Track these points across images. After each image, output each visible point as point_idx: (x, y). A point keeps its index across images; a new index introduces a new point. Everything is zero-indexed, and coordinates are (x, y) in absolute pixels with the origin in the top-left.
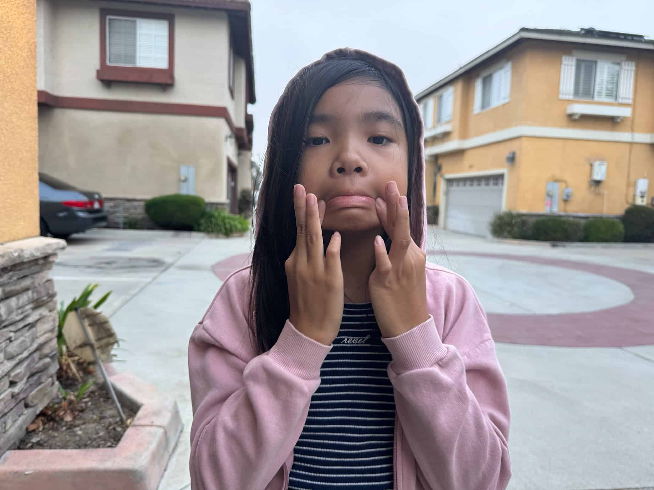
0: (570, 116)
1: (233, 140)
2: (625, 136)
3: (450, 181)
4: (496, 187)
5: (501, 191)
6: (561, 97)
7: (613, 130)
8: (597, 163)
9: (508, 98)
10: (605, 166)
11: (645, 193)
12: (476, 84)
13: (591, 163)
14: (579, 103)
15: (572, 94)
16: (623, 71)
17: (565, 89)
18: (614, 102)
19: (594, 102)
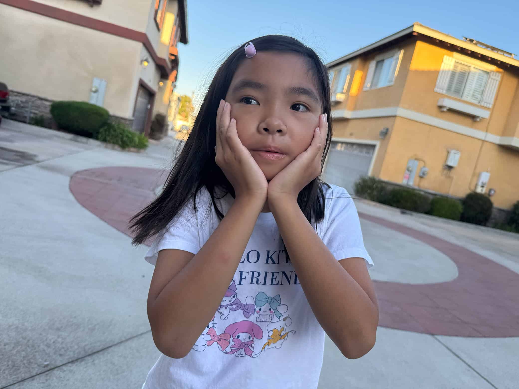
0: (440, 107)
2: (480, 134)
6: (436, 90)
7: (472, 126)
8: (453, 151)
9: (392, 81)
10: (459, 155)
11: (485, 184)
12: (370, 66)
13: (448, 150)
14: (449, 98)
15: (446, 89)
16: (490, 80)
17: (440, 84)
18: (477, 103)
19: (462, 100)
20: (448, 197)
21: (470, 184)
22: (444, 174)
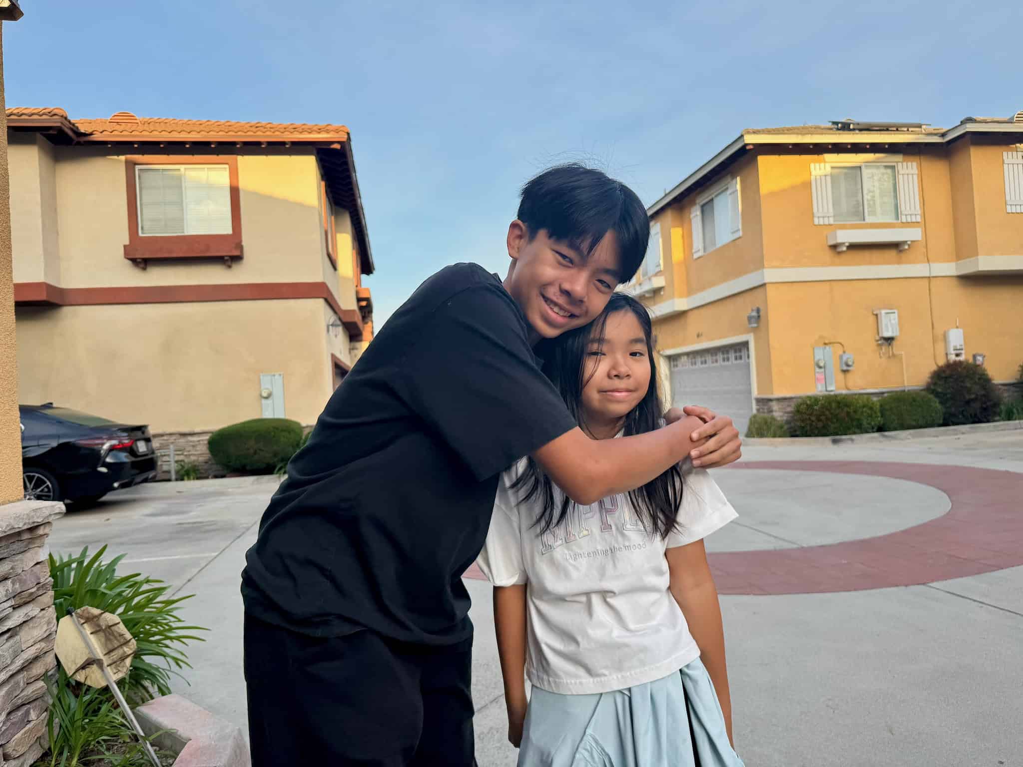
0: (834, 247)
1: (340, 330)
2: (918, 269)
3: (672, 359)
4: (739, 362)
5: (748, 366)
6: (816, 221)
7: (898, 262)
8: (883, 312)
9: (738, 230)
10: (896, 315)
11: (962, 349)
12: (692, 216)
13: (875, 313)
14: (843, 227)
15: (832, 214)
16: (901, 177)
17: (821, 210)
18: (895, 221)
19: (867, 224)
20: (904, 391)
21: (935, 357)
22: (884, 354)
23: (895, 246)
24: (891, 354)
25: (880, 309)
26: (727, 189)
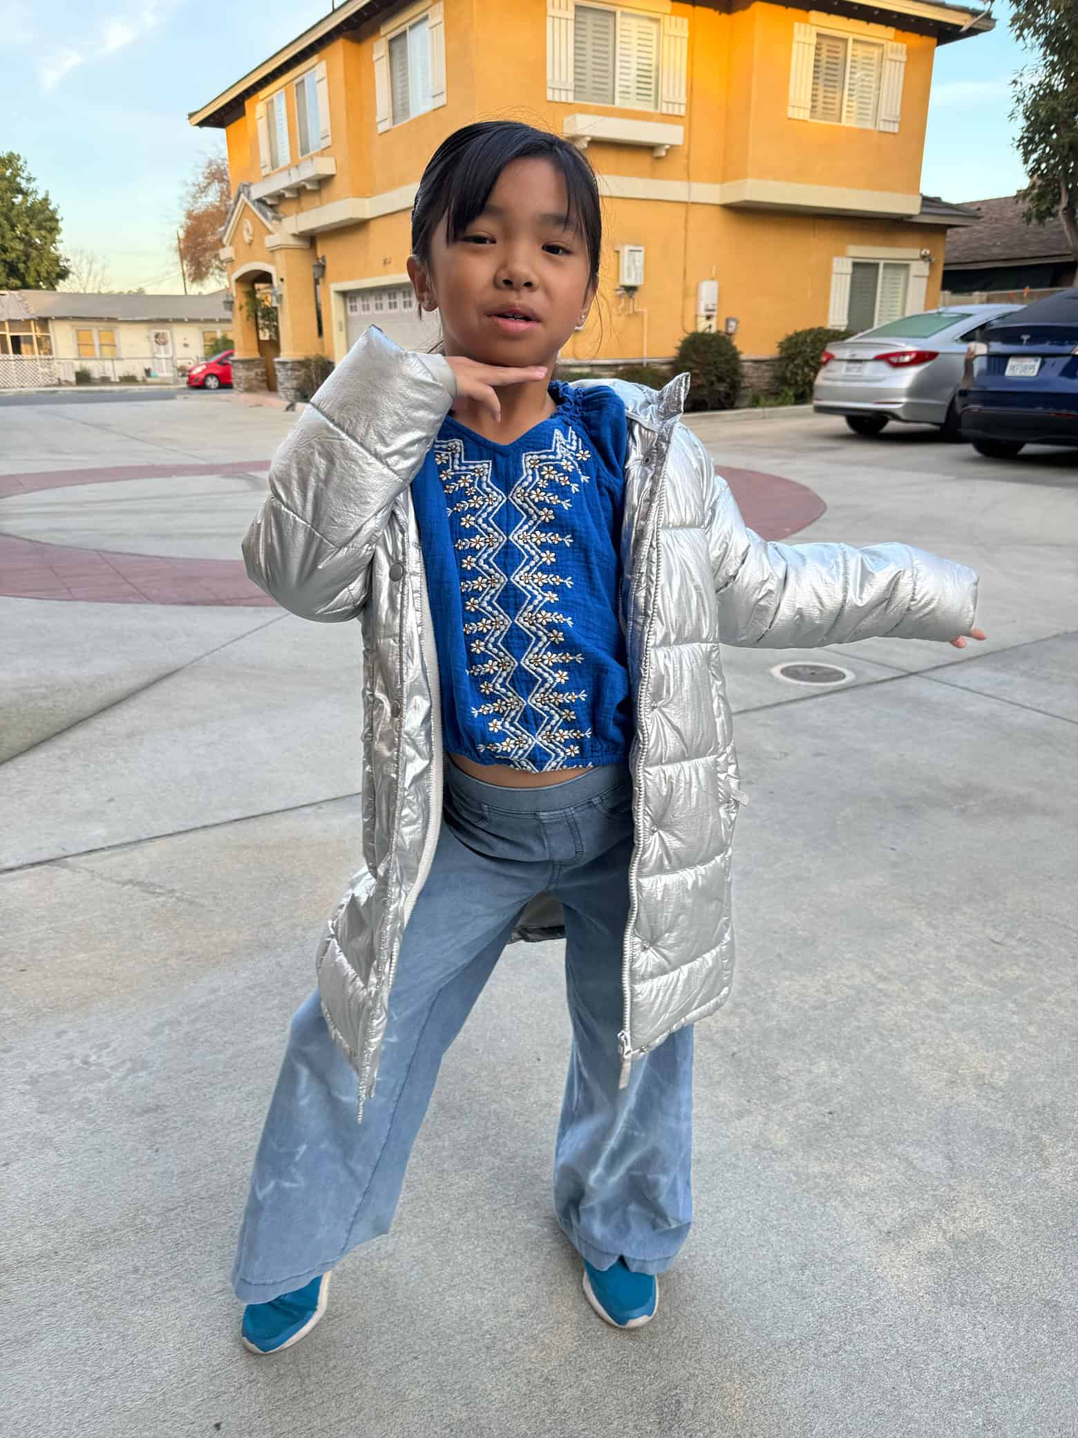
2: (674, 189)
3: (348, 297)
6: (549, 95)
7: (653, 175)
8: (627, 248)
9: (442, 93)
10: (642, 254)
11: (713, 310)
12: (375, 57)
13: (617, 249)
14: (584, 110)
15: (573, 88)
16: (666, 39)
17: (557, 78)
18: (652, 110)
19: (615, 109)
20: (641, 364)
21: (683, 317)
22: (623, 309)
23: (650, 148)
24: (631, 312)
25: (623, 244)
26: (426, 18)
